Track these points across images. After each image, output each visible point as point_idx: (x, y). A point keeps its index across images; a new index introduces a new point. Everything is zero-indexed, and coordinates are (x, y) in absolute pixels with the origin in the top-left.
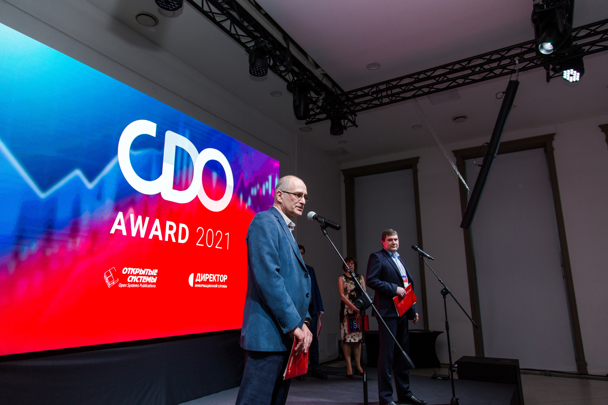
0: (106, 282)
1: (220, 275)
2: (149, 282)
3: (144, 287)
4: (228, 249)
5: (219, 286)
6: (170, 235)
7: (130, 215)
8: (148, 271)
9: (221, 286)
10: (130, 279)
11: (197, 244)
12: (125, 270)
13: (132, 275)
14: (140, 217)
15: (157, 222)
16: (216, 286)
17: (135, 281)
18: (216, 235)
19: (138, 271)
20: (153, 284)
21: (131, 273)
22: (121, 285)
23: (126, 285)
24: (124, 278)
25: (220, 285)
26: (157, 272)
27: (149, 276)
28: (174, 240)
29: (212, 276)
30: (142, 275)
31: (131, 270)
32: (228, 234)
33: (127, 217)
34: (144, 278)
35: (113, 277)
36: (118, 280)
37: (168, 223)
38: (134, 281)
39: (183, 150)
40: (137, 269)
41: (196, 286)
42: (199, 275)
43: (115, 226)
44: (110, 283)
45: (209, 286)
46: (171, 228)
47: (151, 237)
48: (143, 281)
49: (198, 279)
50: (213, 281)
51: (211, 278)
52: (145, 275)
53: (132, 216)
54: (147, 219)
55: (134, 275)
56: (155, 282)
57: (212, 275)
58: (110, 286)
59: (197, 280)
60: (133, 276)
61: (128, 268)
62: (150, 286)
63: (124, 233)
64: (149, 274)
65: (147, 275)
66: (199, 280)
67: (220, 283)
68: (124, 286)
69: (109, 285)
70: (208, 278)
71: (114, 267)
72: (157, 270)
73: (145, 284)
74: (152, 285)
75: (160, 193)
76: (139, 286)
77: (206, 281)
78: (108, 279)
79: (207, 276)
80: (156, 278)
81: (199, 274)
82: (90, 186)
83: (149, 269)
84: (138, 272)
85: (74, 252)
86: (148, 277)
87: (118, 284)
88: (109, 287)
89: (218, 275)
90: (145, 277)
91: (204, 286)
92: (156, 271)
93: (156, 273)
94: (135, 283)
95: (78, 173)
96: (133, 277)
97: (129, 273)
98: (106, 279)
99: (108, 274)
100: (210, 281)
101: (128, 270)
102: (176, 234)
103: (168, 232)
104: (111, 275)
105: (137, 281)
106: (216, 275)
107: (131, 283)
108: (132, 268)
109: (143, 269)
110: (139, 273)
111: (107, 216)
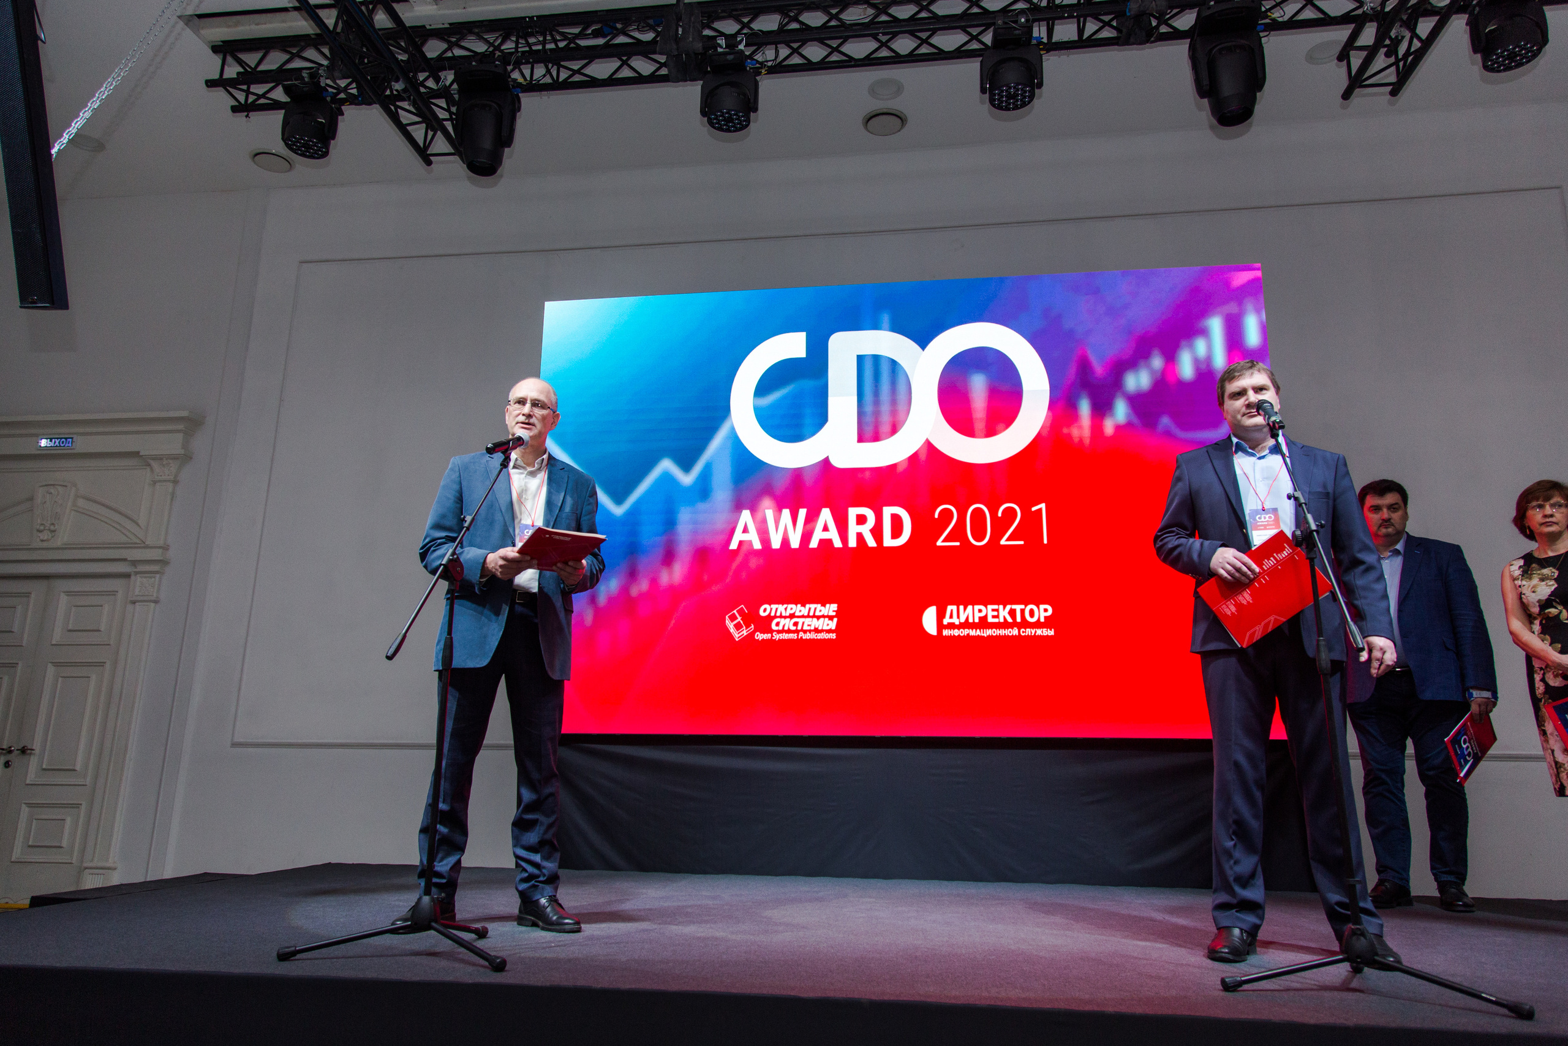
0: (731, 631)
1: (1025, 607)
2: (820, 628)
3: (808, 638)
4: (1045, 542)
5: (1023, 632)
6: (860, 536)
7: (764, 511)
8: (815, 609)
9: (1029, 632)
10: (778, 624)
11: (939, 543)
12: (765, 610)
13: (781, 617)
14: (786, 513)
15: (826, 515)
16: (1015, 632)
17: (789, 628)
18: (1000, 515)
19: (791, 609)
20: (829, 631)
21: (778, 614)
22: (760, 636)
23: (770, 635)
24: (764, 624)
25: (1027, 630)
26: (836, 609)
27: (818, 618)
28: (871, 542)
29: (993, 610)
30: (803, 616)
31: (777, 609)
32: (1043, 506)
33: (759, 516)
34: (808, 621)
35: (742, 622)
36: (753, 626)
37: (853, 512)
38: (786, 628)
39: (876, 358)
40: (790, 606)
41: (946, 632)
42: (952, 610)
43: (738, 536)
44: (738, 633)
45: (989, 632)
46: (861, 520)
47: (814, 544)
48: (806, 627)
49: (951, 617)
50: (1002, 620)
51: (995, 613)
52: (808, 616)
53: (770, 514)
54: (802, 513)
55: (785, 617)
56: (834, 628)
57: (995, 607)
58: (738, 638)
59: (946, 621)
60: (783, 619)
61: (770, 605)
62: (820, 636)
63: (757, 545)
64: (818, 613)
65: (814, 616)
66: (956, 621)
67: (1025, 624)
68: (767, 636)
69: (737, 636)
70: (983, 614)
71: (743, 606)
72: (836, 605)
73: (810, 633)
74: (827, 634)
75: (828, 457)
76: (798, 636)
77: (977, 620)
78: (734, 625)
79: (980, 611)
80: (835, 620)
81: (949, 608)
82: (687, 479)
83: (817, 603)
84: (792, 612)
85: (671, 588)
86: (815, 619)
87: (753, 634)
88: (737, 640)
89: (1018, 608)
90: (811, 619)
91: (973, 633)
92: (834, 607)
93: (834, 611)
94: (789, 631)
95: (666, 465)
96: (782, 621)
97: (773, 614)
98: (731, 626)
99: (733, 618)
100: (990, 620)
101: (771, 609)
102: (877, 531)
103: (853, 529)
104: (737, 618)
105: (794, 628)
106: (1008, 607)
107: (779, 632)
108: (779, 604)
109: (804, 605)
110: (795, 613)
111: (720, 520)
